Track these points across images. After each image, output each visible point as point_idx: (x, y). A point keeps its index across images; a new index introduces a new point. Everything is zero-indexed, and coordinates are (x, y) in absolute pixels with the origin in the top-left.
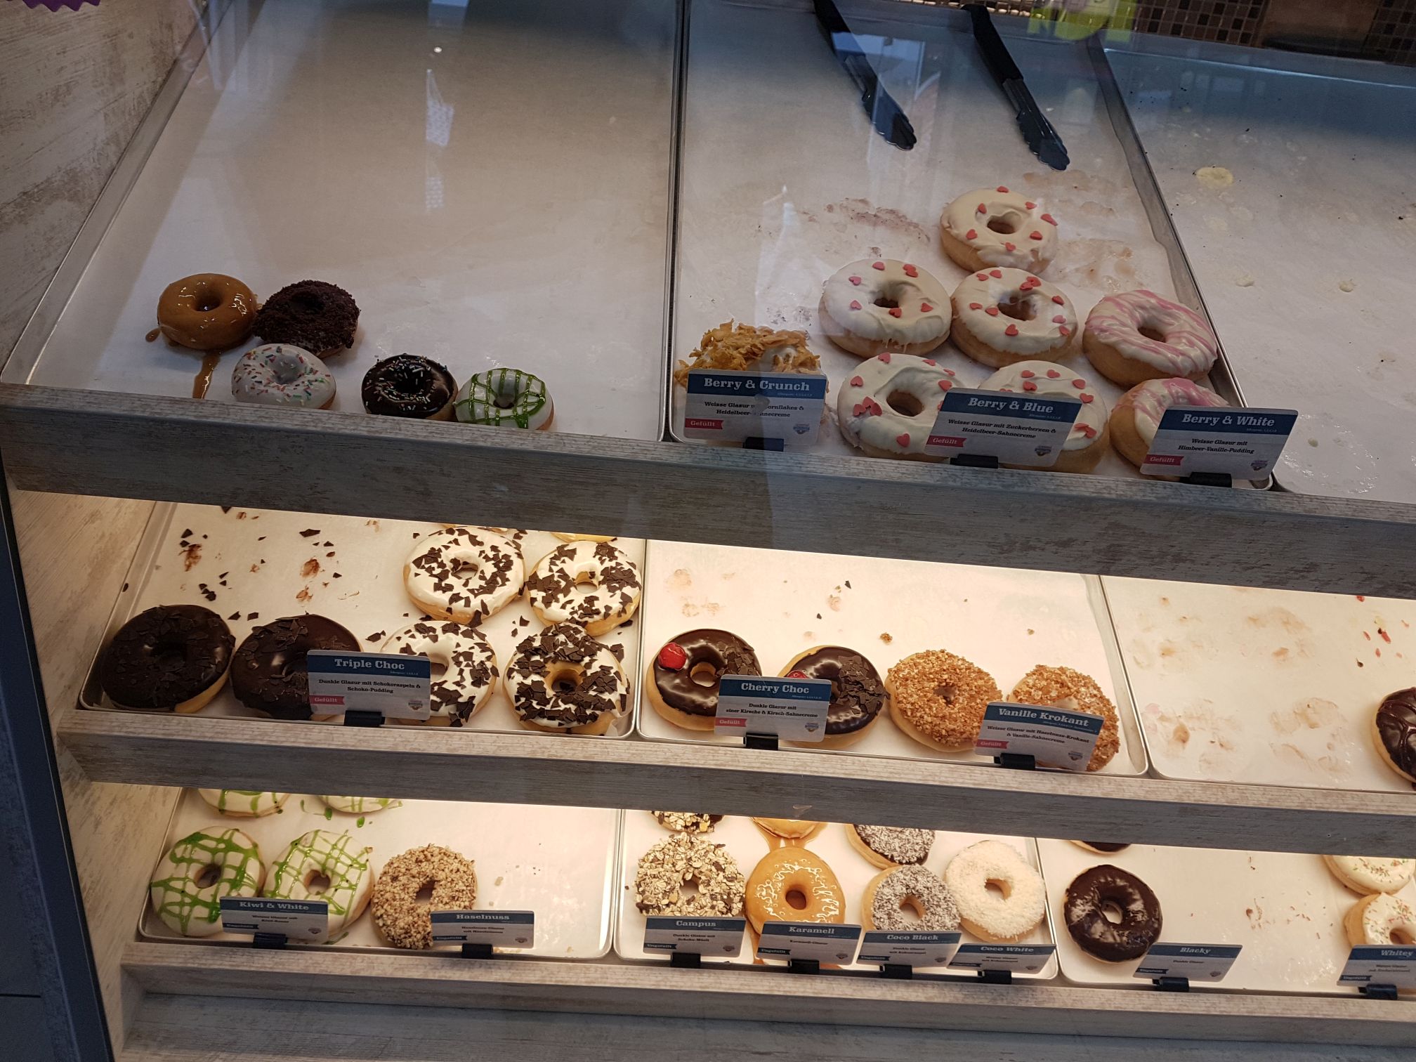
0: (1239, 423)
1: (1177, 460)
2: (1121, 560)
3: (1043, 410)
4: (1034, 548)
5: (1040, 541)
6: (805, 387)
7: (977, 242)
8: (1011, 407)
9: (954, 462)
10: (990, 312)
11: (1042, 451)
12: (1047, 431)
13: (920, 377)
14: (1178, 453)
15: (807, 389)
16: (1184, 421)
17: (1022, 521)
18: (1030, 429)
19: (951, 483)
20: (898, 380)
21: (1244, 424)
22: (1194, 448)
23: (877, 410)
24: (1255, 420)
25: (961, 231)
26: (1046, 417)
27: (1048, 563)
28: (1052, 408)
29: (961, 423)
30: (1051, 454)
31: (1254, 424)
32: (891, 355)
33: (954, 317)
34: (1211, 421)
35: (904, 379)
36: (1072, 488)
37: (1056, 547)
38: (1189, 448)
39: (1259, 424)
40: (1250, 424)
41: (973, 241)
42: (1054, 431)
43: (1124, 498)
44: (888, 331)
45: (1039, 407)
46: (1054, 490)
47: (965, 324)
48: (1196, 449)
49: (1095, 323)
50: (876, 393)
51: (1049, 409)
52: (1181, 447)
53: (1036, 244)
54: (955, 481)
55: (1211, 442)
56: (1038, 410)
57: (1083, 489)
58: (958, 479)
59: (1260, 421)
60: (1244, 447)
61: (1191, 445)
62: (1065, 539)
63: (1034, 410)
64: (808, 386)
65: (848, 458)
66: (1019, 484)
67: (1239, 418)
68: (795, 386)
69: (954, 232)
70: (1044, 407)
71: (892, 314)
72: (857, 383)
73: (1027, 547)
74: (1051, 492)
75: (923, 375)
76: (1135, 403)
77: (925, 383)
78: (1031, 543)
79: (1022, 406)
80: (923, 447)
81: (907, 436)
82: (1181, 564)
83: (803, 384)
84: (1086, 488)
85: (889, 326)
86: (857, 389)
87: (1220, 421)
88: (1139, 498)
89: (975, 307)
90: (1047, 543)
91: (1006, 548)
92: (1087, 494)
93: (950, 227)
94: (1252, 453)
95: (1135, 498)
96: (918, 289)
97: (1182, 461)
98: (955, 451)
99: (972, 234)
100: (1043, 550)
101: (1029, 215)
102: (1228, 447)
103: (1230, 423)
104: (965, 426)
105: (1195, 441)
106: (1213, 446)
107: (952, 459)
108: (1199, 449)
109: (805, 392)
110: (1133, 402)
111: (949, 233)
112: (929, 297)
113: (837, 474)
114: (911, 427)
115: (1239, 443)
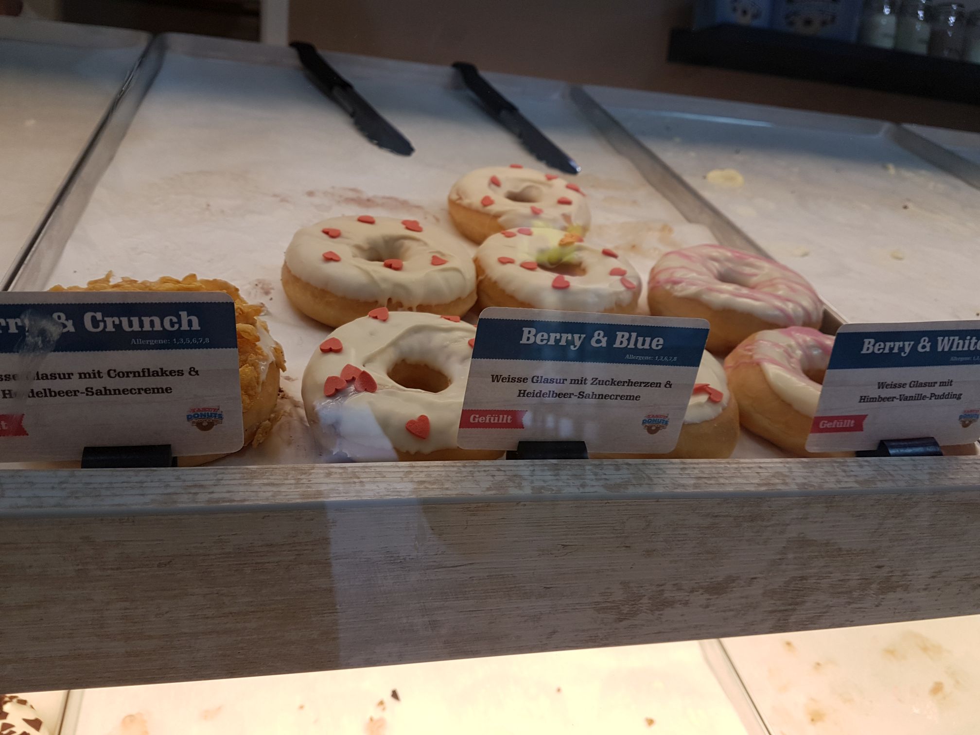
0: (940, 349)
1: (857, 423)
2: (804, 602)
3: (647, 346)
4: (670, 604)
5: (679, 589)
6: (190, 323)
7: (493, 209)
8: (593, 343)
9: (511, 455)
10: (527, 266)
11: (654, 425)
12: (658, 385)
13: (438, 339)
14: (858, 409)
15: (196, 326)
16: (864, 351)
17: (649, 553)
18: (630, 383)
19: (514, 492)
20: (405, 344)
21: (946, 349)
22: (881, 399)
23: (368, 384)
24: (961, 342)
25: (474, 199)
26: (652, 358)
27: (696, 627)
28: (661, 341)
29: (513, 380)
30: (668, 429)
31: (960, 349)
32: (390, 313)
33: (481, 278)
34: (902, 349)
35: (415, 342)
36: (722, 481)
37: (707, 596)
38: (873, 400)
39: (966, 348)
40: (954, 349)
41: (489, 208)
42: (669, 384)
43: (811, 489)
44: (384, 286)
45: (641, 339)
46: (695, 486)
47: (495, 283)
48: (883, 399)
49: (662, 277)
50: (369, 360)
51: (657, 343)
52: (863, 399)
53: (566, 209)
54: (520, 486)
55: (903, 386)
56: (639, 346)
57: (740, 480)
58: (525, 483)
59: (967, 342)
60: (946, 390)
61: (875, 393)
62: (720, 579)
63: (632, 346)
64: (195, 320)
65: (306, 466)
66: (634, 482)
67: (940, 339)
68: (167, 320)
69: (466, 202)
70: (648, 340)
71: (390, 266)
72: (332, 349)
73: (661, 603)
74: (691, 490)
75: (443, 335)
76: (756, 357)
77: (446, 347)
78: (667, 595)
79: (612, 340)
80: (454, 436)
81: (423, 419)
82: (891, 595)
83: (184, 314)
84: (745, 477)
85: (385, 280)
86: (332, 357)
87: (914, 349)
88: (832, 486)
89: (504, 261)
90: (692, 591)
91: (626, 609)
92: (752, 489)
93: (460, 198)
94: (959, 398)
95: (827, 486)
96: (426, 244)
97: (865, 423)
98: (509, 438)
99: (487, 201)
100: (686, 603)
101: (550, 186)
102: (926, 391)
103: (928, 349)
104: (522, 386)
105: (881, 385)
106: (908, 391)
107: (508, 452)
108: (888, 399)
109: (191, 333)
110: (751, 357)
111: (459, 205)
112: (441, 250)
113: (281, 500)
114: (430, 405)
115: (943, 384)
